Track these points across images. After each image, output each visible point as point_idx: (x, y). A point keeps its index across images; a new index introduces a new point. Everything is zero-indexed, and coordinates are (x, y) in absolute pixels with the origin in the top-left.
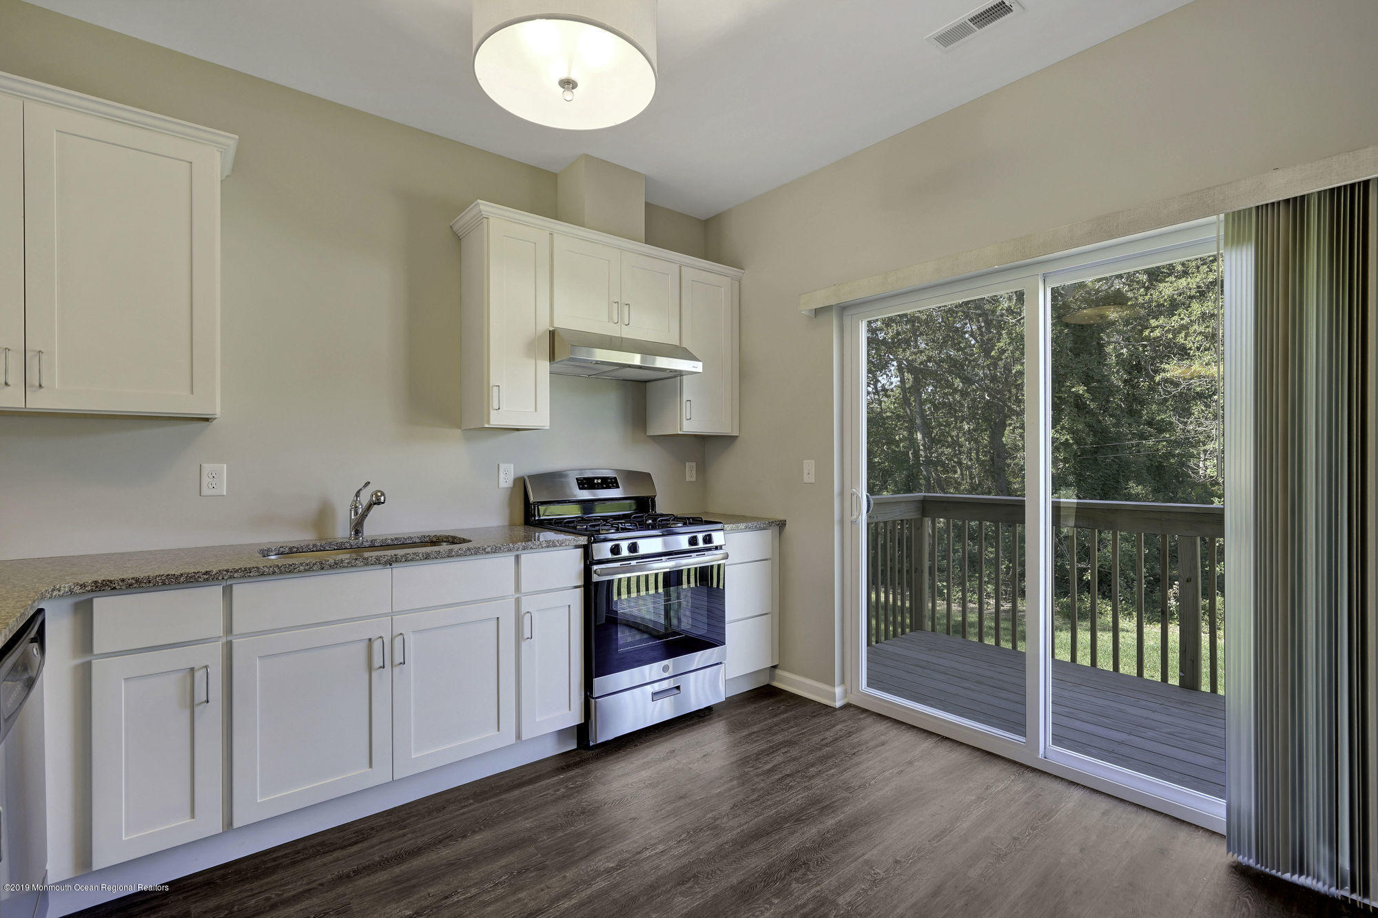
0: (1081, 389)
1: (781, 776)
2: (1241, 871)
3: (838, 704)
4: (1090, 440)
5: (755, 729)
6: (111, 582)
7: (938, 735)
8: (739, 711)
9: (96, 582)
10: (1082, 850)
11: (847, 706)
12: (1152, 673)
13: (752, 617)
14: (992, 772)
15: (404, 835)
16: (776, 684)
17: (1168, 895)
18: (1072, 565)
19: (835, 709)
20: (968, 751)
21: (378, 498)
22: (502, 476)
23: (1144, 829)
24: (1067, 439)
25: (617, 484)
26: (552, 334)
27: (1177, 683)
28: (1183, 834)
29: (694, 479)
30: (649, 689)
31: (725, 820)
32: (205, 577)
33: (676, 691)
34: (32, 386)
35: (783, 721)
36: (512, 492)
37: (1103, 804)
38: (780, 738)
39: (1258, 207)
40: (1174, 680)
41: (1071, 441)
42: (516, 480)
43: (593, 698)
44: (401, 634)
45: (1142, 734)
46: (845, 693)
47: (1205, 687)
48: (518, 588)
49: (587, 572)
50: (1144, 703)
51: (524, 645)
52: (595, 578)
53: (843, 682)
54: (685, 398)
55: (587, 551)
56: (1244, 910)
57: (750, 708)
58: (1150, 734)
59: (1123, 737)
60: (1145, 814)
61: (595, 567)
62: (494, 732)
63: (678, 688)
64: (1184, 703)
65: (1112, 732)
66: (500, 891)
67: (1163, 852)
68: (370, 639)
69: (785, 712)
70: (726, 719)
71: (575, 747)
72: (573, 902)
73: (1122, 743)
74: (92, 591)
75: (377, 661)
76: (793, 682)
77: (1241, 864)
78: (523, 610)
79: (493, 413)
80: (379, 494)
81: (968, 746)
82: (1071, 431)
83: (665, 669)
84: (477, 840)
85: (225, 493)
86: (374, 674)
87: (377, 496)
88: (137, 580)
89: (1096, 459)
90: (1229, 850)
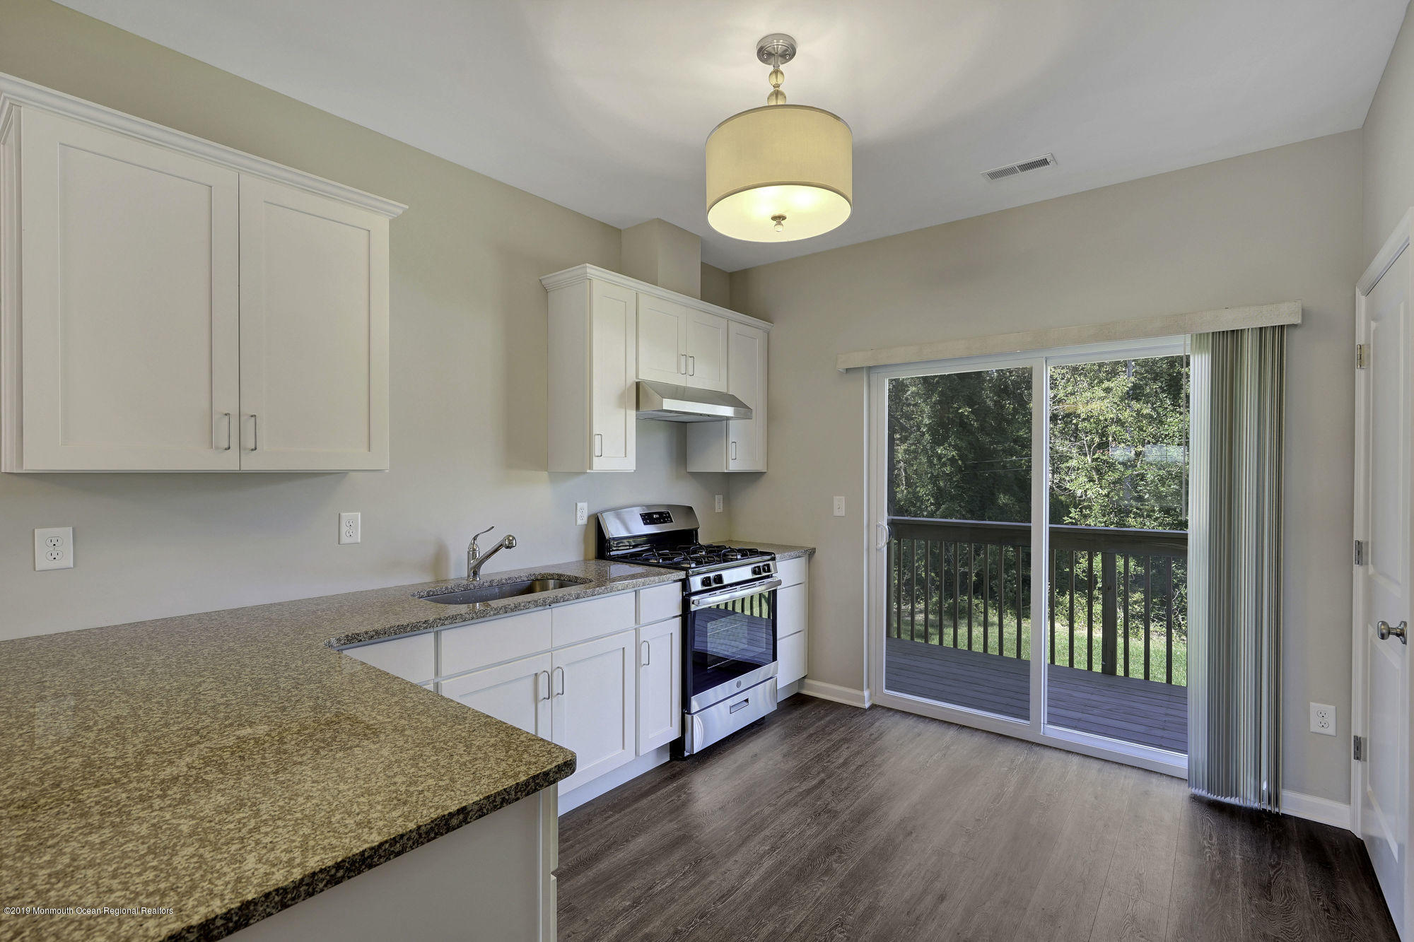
0: (965, 411)
1: (855, 767)
2: (1196, 799)
3: (867, 705)
4: (971, 456)
5: (811, 730)
6: (358, 635)
7: (957, 724)
8: (788, 718)
9: (347, 636)
10: (1096, 798)
11: (873, 707)
12: (1081, 664)
13: (792, 635)
14: (1008, 750)
15: (572, 846)
16: (805, 692)
17: (1162, 821)
18: (956, 570)
19: (865, 710)
20: (985, 735)
21: (510, 542)
22: (579, 514)
23: (1130, 779)
24: (953, 455)
25: (671, 518)
26: (638, 384)
27: (1099, 670)
28: (1154, 780)
29: (721, 510)
30: (730, 702)
31: (834, 804)
32: (425, 625)
33: (746, 704)
34: (245, 449)
35: (830, 722)
36: (586, 529)
37: (1096, 765)
38: (836, 737)
39: (1213, 333)
40: (1097, 667)
41: (957, 458)
42: (589, 517)
43: (691, 714)
44: (558, 668)
45: (1090, 712)
46: (871, 695)
47: (1120, 671)
48: (637, 620)
49: (686, 603)
50: (1082, 687)
51: (642, 670)
52: (693, 608)
53: (868, 687)
54: (731, 439)
55: (685, 583)
56: (1209, 824)
57: (796, 714)
58: (1095, 711)
59: (1079, 715)
60: (1124, 769)
61: (693, 598)
62: (620, 750)
63: (747, 700)
64: (1109, 686)
65: (1070, 712)
66: (691, 878)
67: (1146, 793)
68: (536, 674)
69: (826, 715)
70: (781, 725)
71: (668, 759)
72: (756, 878)
73: (1079, 720)
74: (345, 644)
75: (543, 692)
76: (820, 689)
77: (1196, 795)
78: (642, 639)
79: (595, 459)
80: (511, 538)
81: (983, 731)
82: (956, 447)
83: (739, 685)
84: (640, 843)
85: (359, 541)
86: (540, 705)
87: (509, 540)
88: (377, 633)
89: (976, 475)
90: (1189, 786)
